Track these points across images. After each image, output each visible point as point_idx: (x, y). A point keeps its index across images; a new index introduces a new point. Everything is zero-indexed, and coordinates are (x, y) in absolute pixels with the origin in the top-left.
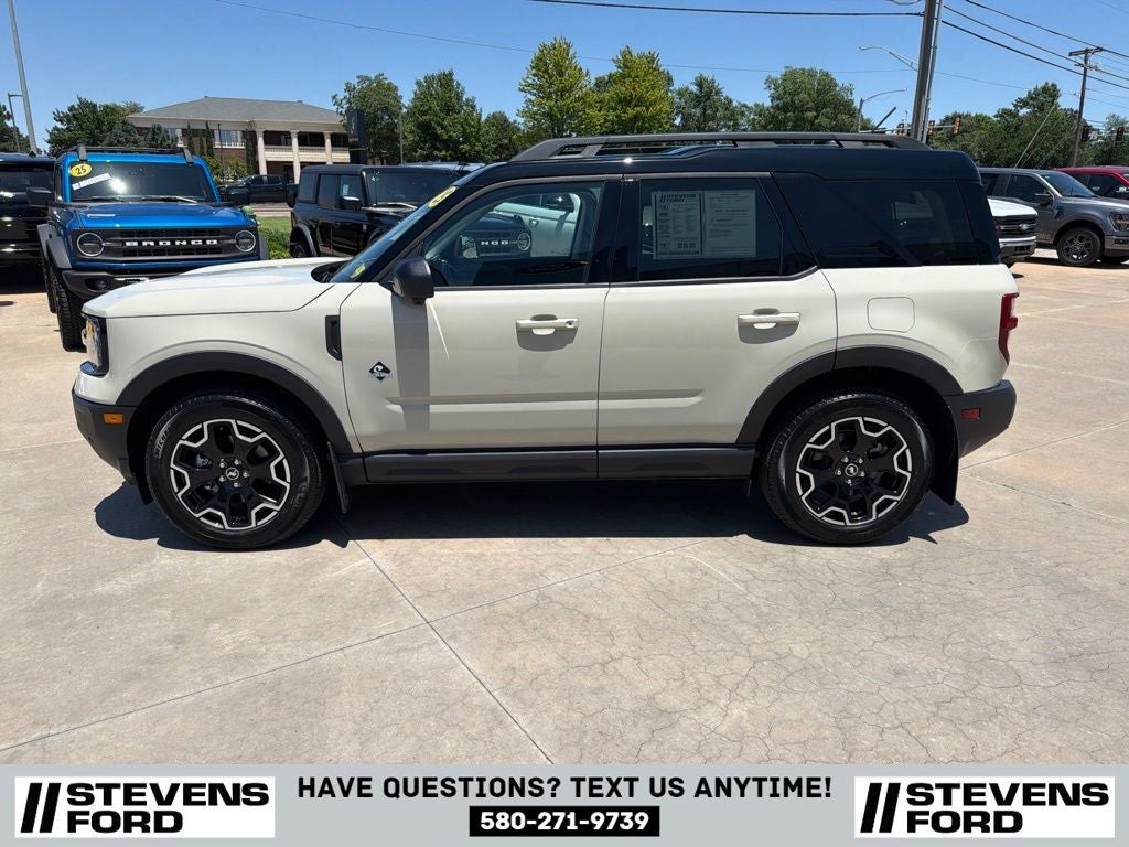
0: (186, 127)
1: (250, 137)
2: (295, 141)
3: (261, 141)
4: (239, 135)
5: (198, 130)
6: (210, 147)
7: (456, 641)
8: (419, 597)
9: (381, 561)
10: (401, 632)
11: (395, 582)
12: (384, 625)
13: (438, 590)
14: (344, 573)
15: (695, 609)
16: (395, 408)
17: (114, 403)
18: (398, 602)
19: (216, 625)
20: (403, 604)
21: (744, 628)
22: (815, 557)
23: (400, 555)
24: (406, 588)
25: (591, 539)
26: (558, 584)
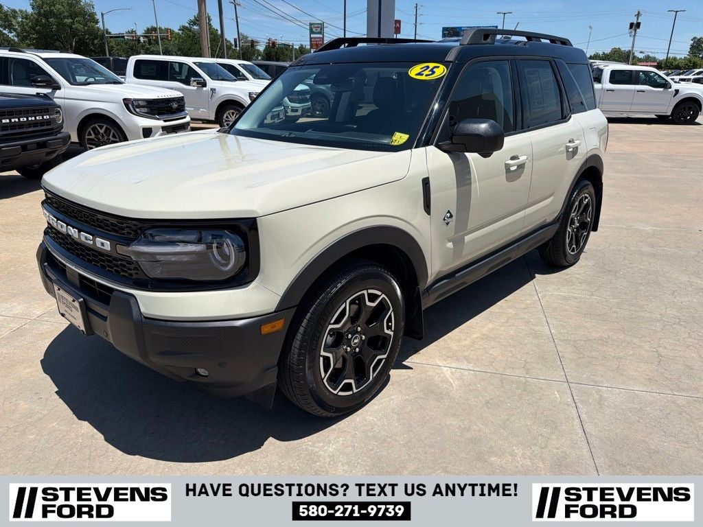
7: (602, 383)
8: (527, 373)
9: (454, 365)
10: (574, 395)
11: (494, 372)
12: (558, 396)
13: (525, 365)
14: (456, 383)
15: (615, 315)
16: (450, 245)
17: (273, 310)
18: (527, 381)
19: (493, 459)
20: (531, 380)
21: (643, 314)
22: (579, 274)
23: (454, 356)
24: (508, 372)
25: (499, 303)
26: (553, 331)
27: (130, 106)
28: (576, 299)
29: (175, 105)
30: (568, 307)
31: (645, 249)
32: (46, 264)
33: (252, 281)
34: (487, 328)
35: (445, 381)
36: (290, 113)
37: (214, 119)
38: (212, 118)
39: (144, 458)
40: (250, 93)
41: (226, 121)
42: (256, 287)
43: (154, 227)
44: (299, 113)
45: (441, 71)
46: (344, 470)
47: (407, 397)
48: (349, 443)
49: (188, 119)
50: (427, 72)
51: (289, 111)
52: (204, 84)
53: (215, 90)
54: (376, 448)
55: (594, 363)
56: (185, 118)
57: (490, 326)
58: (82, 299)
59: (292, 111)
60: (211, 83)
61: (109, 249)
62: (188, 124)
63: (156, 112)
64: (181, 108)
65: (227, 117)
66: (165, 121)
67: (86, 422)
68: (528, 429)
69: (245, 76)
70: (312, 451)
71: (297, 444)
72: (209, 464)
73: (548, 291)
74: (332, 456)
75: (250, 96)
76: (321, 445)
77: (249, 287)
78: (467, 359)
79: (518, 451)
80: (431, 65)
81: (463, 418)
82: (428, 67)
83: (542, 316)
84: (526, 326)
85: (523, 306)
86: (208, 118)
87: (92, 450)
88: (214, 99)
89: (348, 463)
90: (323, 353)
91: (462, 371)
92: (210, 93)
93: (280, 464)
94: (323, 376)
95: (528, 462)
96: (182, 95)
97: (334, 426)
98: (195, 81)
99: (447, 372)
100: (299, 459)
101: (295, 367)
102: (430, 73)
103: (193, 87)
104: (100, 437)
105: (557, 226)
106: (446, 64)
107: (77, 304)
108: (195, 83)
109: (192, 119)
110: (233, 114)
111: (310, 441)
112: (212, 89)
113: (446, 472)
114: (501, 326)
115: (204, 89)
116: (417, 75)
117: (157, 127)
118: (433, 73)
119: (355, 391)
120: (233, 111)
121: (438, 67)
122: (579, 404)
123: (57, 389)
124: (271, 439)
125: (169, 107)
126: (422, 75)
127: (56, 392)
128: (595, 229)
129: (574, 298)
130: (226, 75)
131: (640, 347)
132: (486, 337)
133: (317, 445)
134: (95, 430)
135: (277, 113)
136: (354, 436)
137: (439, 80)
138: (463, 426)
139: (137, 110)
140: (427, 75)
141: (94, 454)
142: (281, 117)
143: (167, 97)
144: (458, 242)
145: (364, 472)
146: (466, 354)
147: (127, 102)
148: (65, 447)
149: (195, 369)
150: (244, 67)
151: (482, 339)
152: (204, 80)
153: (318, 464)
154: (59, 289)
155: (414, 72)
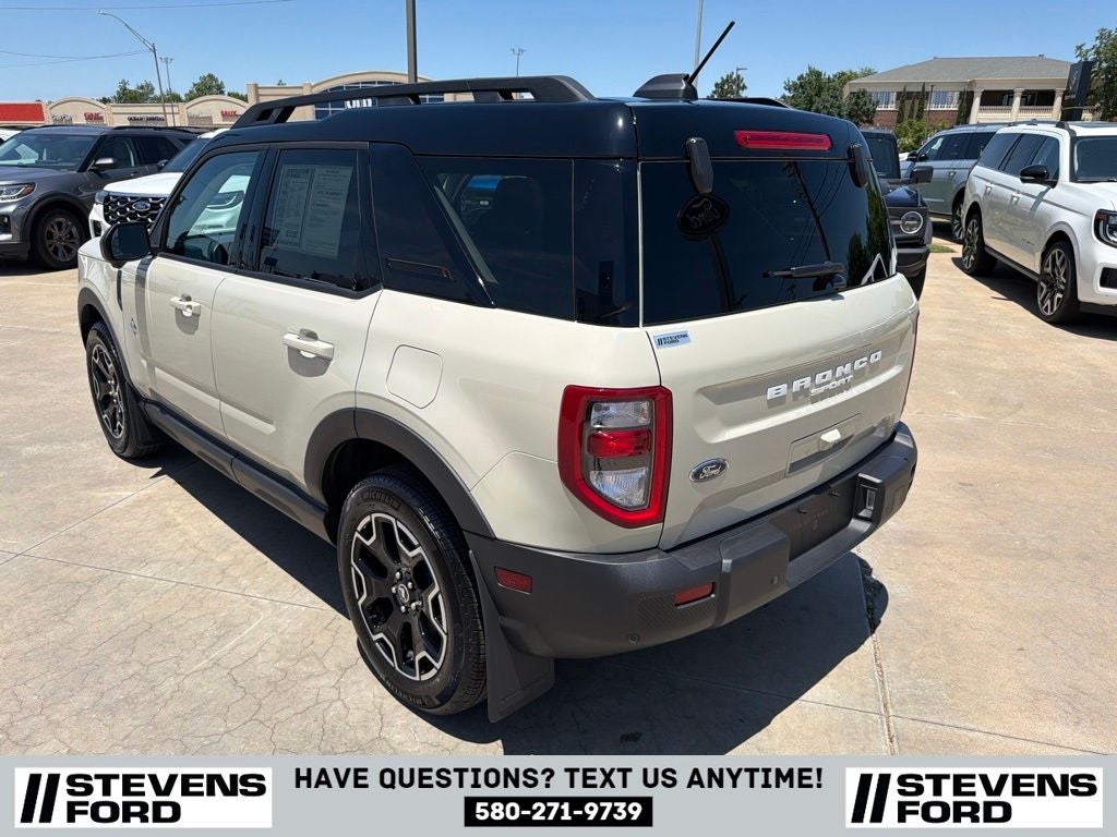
0: (901, 90)
1: (966, 99)
2: (1017, 101)
3: (977, 101)
4: (956, 95)
5: (912, 92)
6: (921, 110)
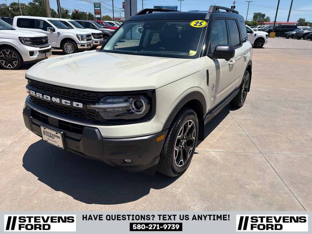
7: (274, 152)
8: (244, 151)
9: (214, 150)
10: (266, 158)
11: (231, 151)
12: (260, 159)
13: (242, 147)
14: (219, 158)
15: (267, 125)
16: (212, 99)
17: (161, 131)
18: (246, 154)
19: (247, 186)
20: (248, 154)
21: (277, 124)
22: (246, 110)
23: (212, 147)
24: (237, 151)
25: (220, 123)
26: (247, 133)
27: (22, 40)
28: (249, 120)
29: (44, 41)
30: (248, 123)
31: (266, 98)
32: (31, 117)
33: (152, 118)
34: (221, 134)
35: (213, 157)
36: (94, 44)
37: (59, 47)
38: (59, 46)
39: (97, 205)
40: (77, 35)
41: (66, 48)
42: (154, 121)
43: (107, 95)
44: (98, 44)
45: (204, 24)
46: (189, 199)
47: (202, 165)
48: (187, 187)
49: (50, 47)
50: (198, 24)
51: (94, 42)
52: (54, 30)
53: (59, 33)
54: (198, 188)
55: (267, 144)
56: (49, 46)
57: (222, 133)
58: (62, 132)
59: (95, 42)
60: (57, 30)
61: (82, 107)
62: (50, 49)
63: (35, 43)
64: (46, 42)
65: (66, 46)
66: (40, 48)
67: (61, 192)
68: (255, 173)
69: (72, 27)
70: (172, 192)
71: (164, 190)
72: (129, 203)
73: (237, 117)
74: (182, 193)
75: (77, 36)
76: (175, 189)
77: (151, 121)
78: (218, 147)
79: (255, 182)
80: (200, 21)
81: (228, 172)
82: (198, 22)
83: (240, 128)
84: (235, 132)
85: (231, 124)
86: (56, 47)
87: (70, 204)
88: (59, 37)
89: (189, 195)
90: (175, 149)
91: (219, 152)
92: (57, 34)
93: (161, 199)
94: (175, 159)
95: (260, 186)
96: (47, 35)
97: (176, 181)
98: (49, 29)
99: (213, 153)
100: (168, 196)
101: (166, 156)
102: (200, 24)
103: (49, 32)
104: (71, 198)
105: (239, 90)
106: (206, 21)
107: (59, 135)
108: (49, 30)
109: (52, 47)
110: (69, 44)
111: (169, 188)
112: (58, 33)
113: (231, 194)
114: (226, 133)
115: (54, 33)
116: (194, 25)
117: (36, 51)
118: (201, 24)
119: (183, 164)
120: (69, 43)
121: (203, 22)
122: (269, 161)
123: (38, 178)
124: (152, 189)
125: (41, 41)
126: (197, 25)
127: (38, 179)
128: (249, 91)
129: (248, 119)
130: (64, 26)
131: (281, 137)
132: (222, 138)
133: (173, 189)
134: (67, 195)
135: (89, 43)
136: (187, 184)
137: (205, 28)
138: (229, 175)
139: (26, 43)
140: (199, 26)
141: (71, 206)
142: (91, 45)
143: (40, 36)
144: (215, 97)
145: (198, 198)
146: (217, 145)
147: (21, 39)
148: (55, 204)
149: (124, 160)
150: (71, 22)
151: (221, 139)
152: (54, 28)
153: (177, 197)
154: (45, 129)
155: (193, 24)
